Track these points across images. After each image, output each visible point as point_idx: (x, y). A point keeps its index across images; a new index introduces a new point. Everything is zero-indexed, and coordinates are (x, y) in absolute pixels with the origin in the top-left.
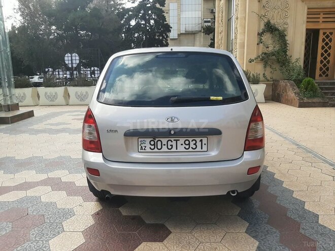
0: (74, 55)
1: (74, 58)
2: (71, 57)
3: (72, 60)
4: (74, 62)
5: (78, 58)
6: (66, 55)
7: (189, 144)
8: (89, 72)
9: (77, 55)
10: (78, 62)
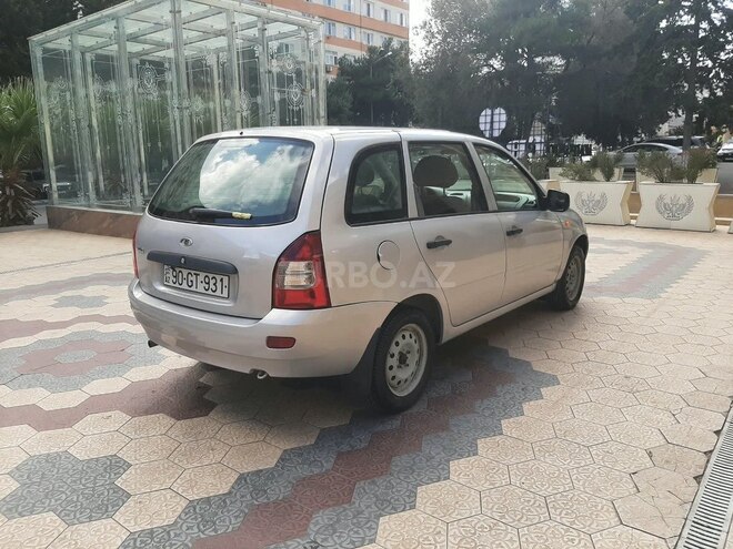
0: (497, 111)
1: (496, 118)
2: (492, 115)
3: (492, 122)
4: (496, 126)
5: (504, 118)
6: (483, 113)
7: (208, 283)
8: (523, 148)
9: (503, 111)
10: (503, 126)
